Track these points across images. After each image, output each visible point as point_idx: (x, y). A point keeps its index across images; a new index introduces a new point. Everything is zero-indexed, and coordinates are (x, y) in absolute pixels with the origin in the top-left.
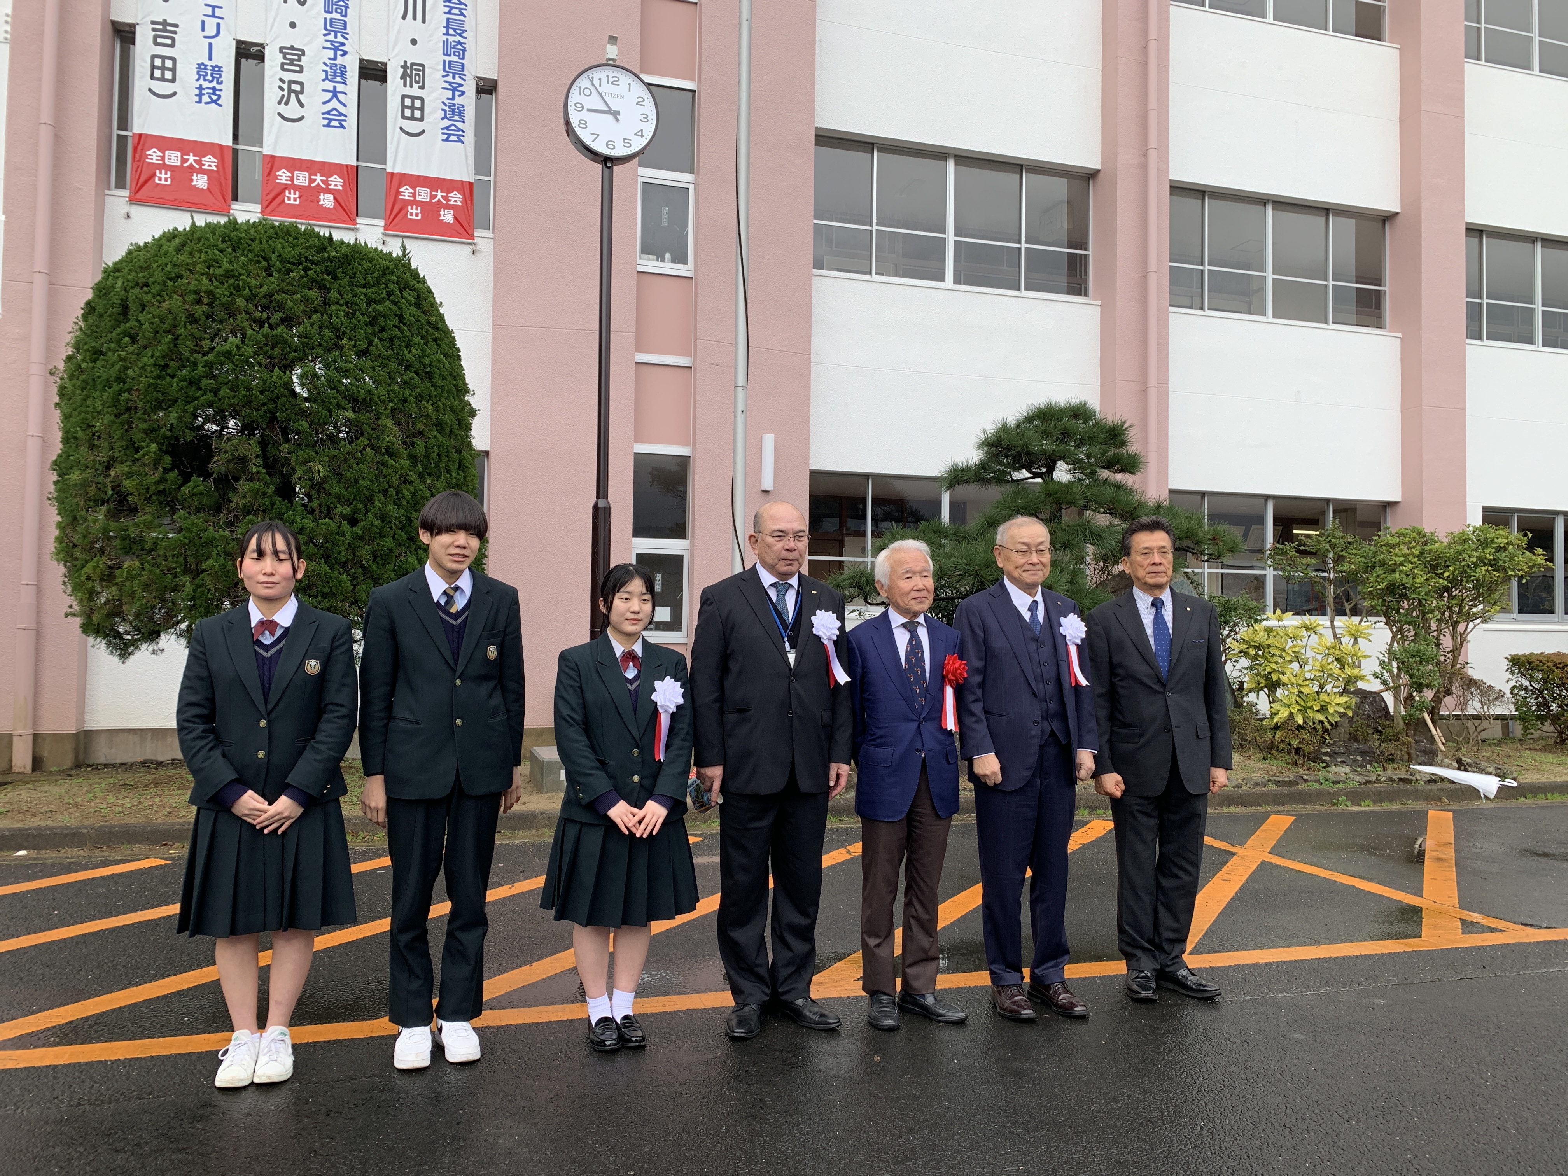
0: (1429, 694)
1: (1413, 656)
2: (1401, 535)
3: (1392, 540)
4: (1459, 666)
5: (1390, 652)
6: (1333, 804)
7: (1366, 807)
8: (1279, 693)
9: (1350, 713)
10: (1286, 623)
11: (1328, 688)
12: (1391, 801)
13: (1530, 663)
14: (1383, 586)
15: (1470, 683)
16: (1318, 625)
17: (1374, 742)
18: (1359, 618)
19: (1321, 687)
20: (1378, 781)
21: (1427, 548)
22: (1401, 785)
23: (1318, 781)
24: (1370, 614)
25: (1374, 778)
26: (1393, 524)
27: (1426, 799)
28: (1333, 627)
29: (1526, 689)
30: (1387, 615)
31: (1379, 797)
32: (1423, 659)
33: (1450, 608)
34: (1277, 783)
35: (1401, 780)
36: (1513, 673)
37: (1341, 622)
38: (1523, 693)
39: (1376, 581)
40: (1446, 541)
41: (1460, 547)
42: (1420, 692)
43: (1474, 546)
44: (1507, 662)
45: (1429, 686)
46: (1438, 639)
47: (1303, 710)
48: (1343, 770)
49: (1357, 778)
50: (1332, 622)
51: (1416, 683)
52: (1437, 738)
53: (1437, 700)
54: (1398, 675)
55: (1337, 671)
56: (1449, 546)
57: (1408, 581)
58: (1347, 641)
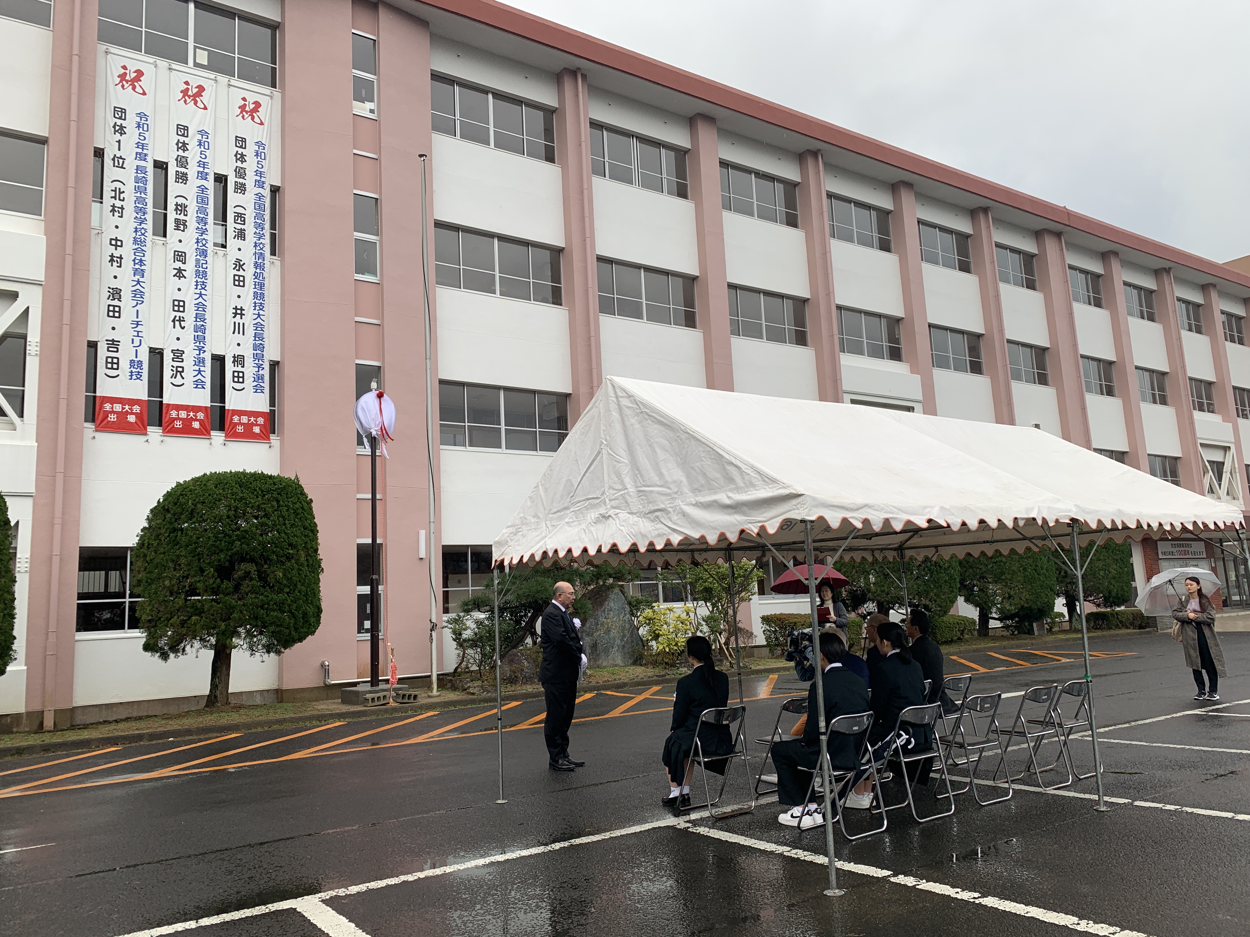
8: (660, 639)
10: (661, 608)
13: (771, 619)
14: (703, 588)
15: (742, 631)
19: (676, 635)
29: (770, 632)
34: (657, 676)
36: (763, 624)
38: (768, 634)
44: (760, 619)
47: (669, 646)
57: (711, 586)
58: (684, 615)
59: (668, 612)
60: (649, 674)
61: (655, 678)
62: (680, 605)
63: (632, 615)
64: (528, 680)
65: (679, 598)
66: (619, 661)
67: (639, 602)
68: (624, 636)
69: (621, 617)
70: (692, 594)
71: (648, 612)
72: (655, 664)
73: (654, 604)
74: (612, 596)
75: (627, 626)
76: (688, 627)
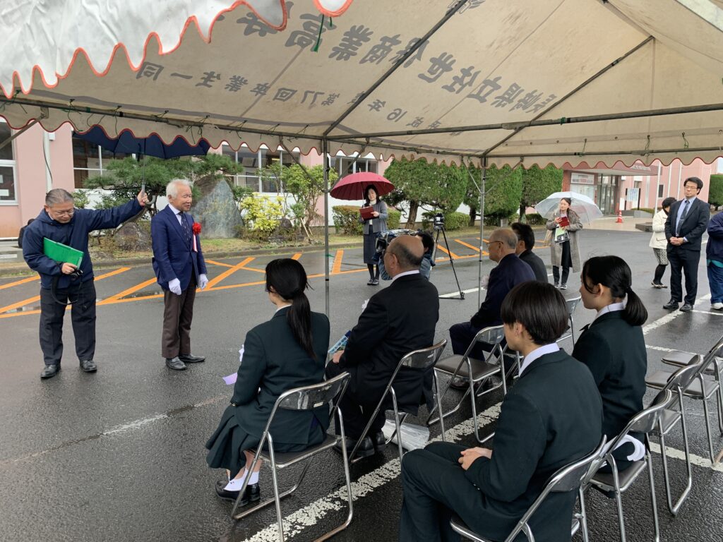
6: (269, 254)
8: (256, 220)
9: (279, 226)
11: (271, 218)
14: (292, 184)
15: (317, 216)
17: (285, 235)
23: (266, 247)
31: (284, 251)
47: (263, 225)
55: (273, 212)
59: (264, 200)
60: (246, 247)
61: (251, 250)
62: (275, 194)
63: (237, 200)
64: (141, 248)
65: (274, 190)
66: (224, 235)
67: (242, 191)
68: (228, 216)
69: (227, 201)
70: (283, 188)
71: (248, 199)
72: (252, 238)
73: (254, 193)
74: (219, 184)
75: (231, 208)
76: (279, 212)
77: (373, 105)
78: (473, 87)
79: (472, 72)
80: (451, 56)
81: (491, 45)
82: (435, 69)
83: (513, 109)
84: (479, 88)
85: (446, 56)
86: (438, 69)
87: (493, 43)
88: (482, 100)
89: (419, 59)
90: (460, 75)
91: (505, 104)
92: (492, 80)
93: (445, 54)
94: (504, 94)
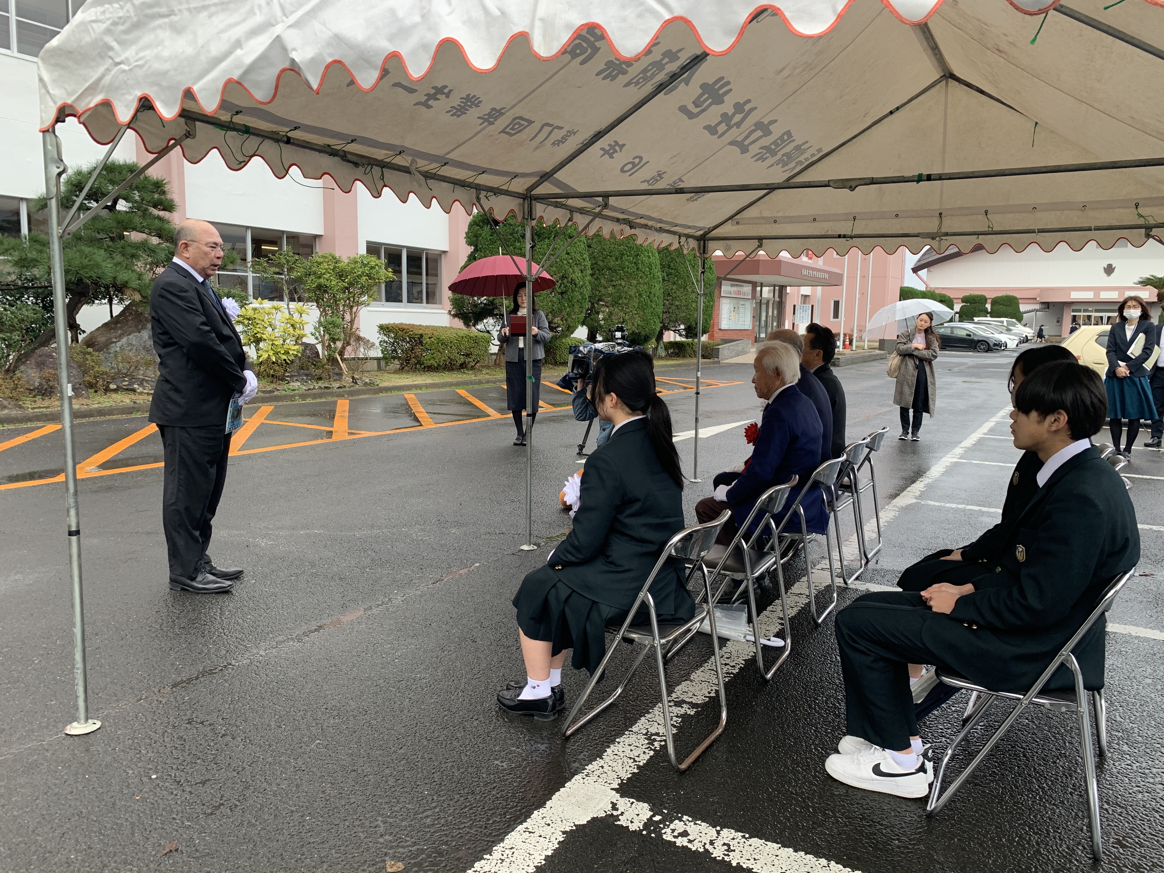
0: (339, 344)
1: (330, 324)
2: (323, 257)
3: (320, 260)
4: (354, 330)
5: (320, 322)
6: (293, 401)
7: (309, 400)
8: (261, 345)
9: (300, 355)
10: (264, 305)
11: (288, 341)
12: (321, 398)
13: (388, 328)
14: (314, 286)
15: (359, 339)
16: (281, 307)
17: (312, 370)
18: (302, 303)
19: (284, 341)
20: (314, 389)
21: (337, 265)
22: (326, 390)
23: (284, 390)
24: (308, 301)
25: (312, 387)
26: (320, 250)
27: (337, 396)
28: (288, 308)
29: (387, 342)
30: (318, 303)
31: (315, 396)
32: (335, 325)
33: (349, 299)
34: (263, 392)
35: (325, 387)
36: (380, 334)
37: (293, 305)
38: (385, 344)
39: (311, 282)
40: (346, 261)
41: (353, 266)
42: (335, 343)
43: (359, 266)
44: (377, 328)
45: (338, 339)
46: (343, 315)
47: (276, 353)
48: (297, 384)
49: (304, 388)
50: (288, 305)
51: (332, 338)
52: (343, 368)
53: (343, 348)
54: (324, 335)
55: (292, 332)
56: (348, 265)
57: (328, 283)
58: (296, 316)
59: (274, 311)
76: (302, 332)
77: (607, 148)
78: (741, 129)
79: (747, 108)
80: (728, 83)
81: (781, 71)
82: (702, 99)
83: (772, 165)
84: (747, 132)
85: (722, 83)
86: (706, 100)
87: (784, 69)
88: (744, 150)
89: (687, 84)
90: (731, 111)
91: (767, 158)
92: (766, 123)
93: (722, 78)
94: (771, 144)
